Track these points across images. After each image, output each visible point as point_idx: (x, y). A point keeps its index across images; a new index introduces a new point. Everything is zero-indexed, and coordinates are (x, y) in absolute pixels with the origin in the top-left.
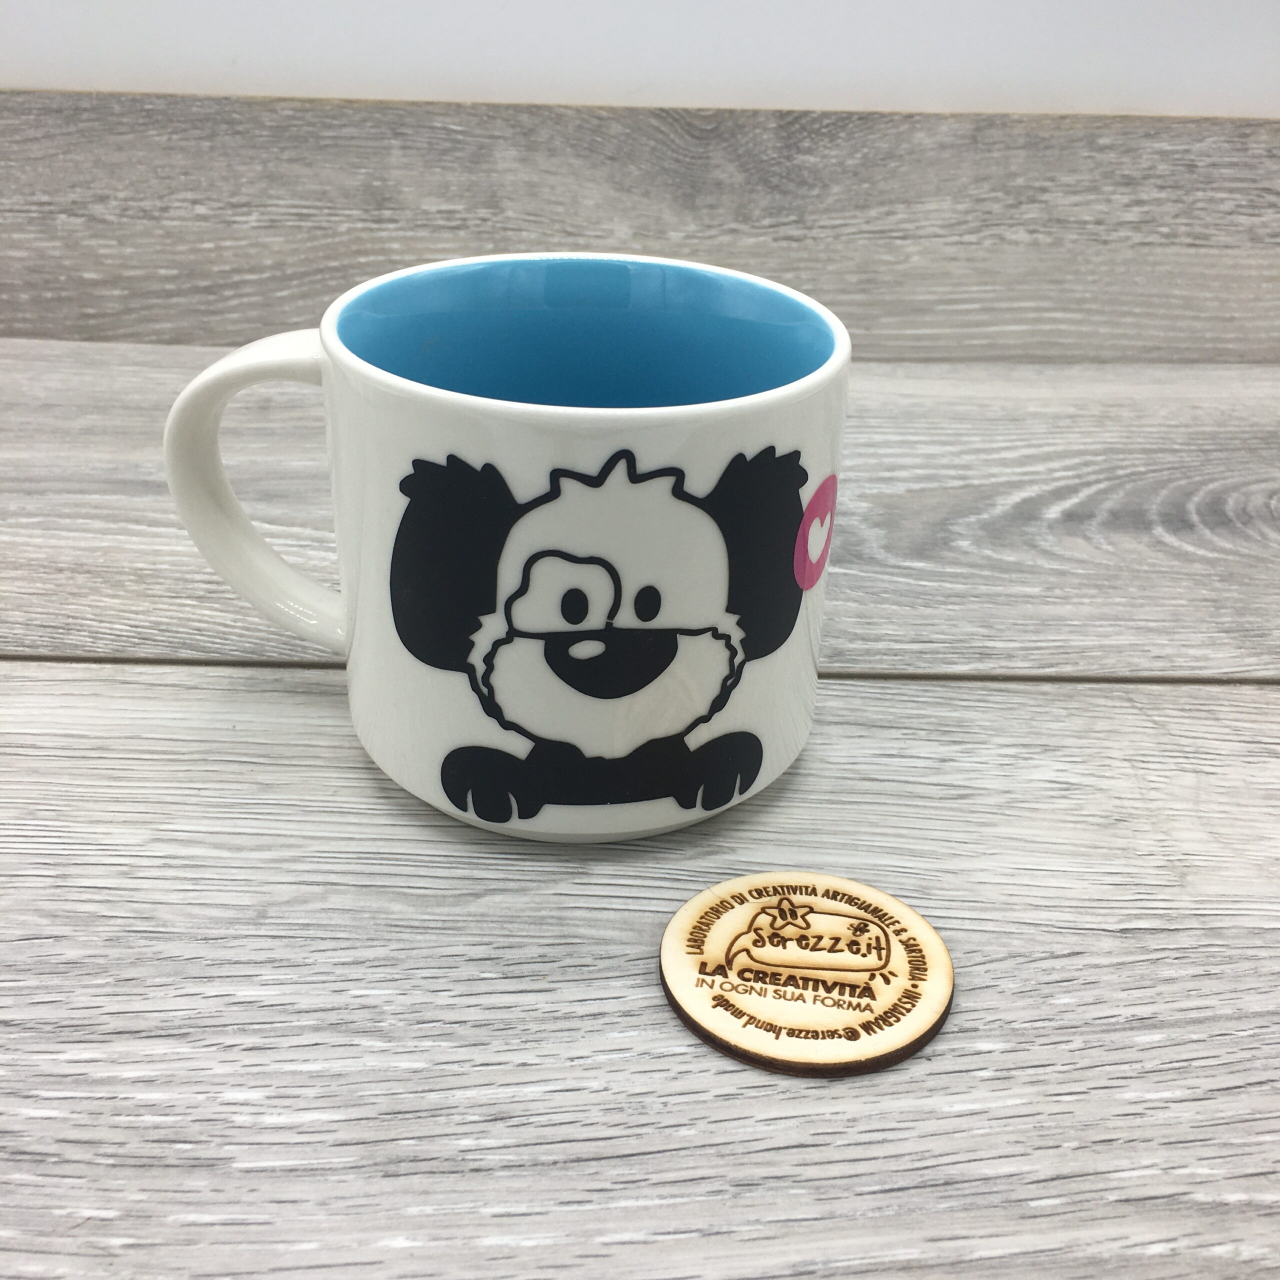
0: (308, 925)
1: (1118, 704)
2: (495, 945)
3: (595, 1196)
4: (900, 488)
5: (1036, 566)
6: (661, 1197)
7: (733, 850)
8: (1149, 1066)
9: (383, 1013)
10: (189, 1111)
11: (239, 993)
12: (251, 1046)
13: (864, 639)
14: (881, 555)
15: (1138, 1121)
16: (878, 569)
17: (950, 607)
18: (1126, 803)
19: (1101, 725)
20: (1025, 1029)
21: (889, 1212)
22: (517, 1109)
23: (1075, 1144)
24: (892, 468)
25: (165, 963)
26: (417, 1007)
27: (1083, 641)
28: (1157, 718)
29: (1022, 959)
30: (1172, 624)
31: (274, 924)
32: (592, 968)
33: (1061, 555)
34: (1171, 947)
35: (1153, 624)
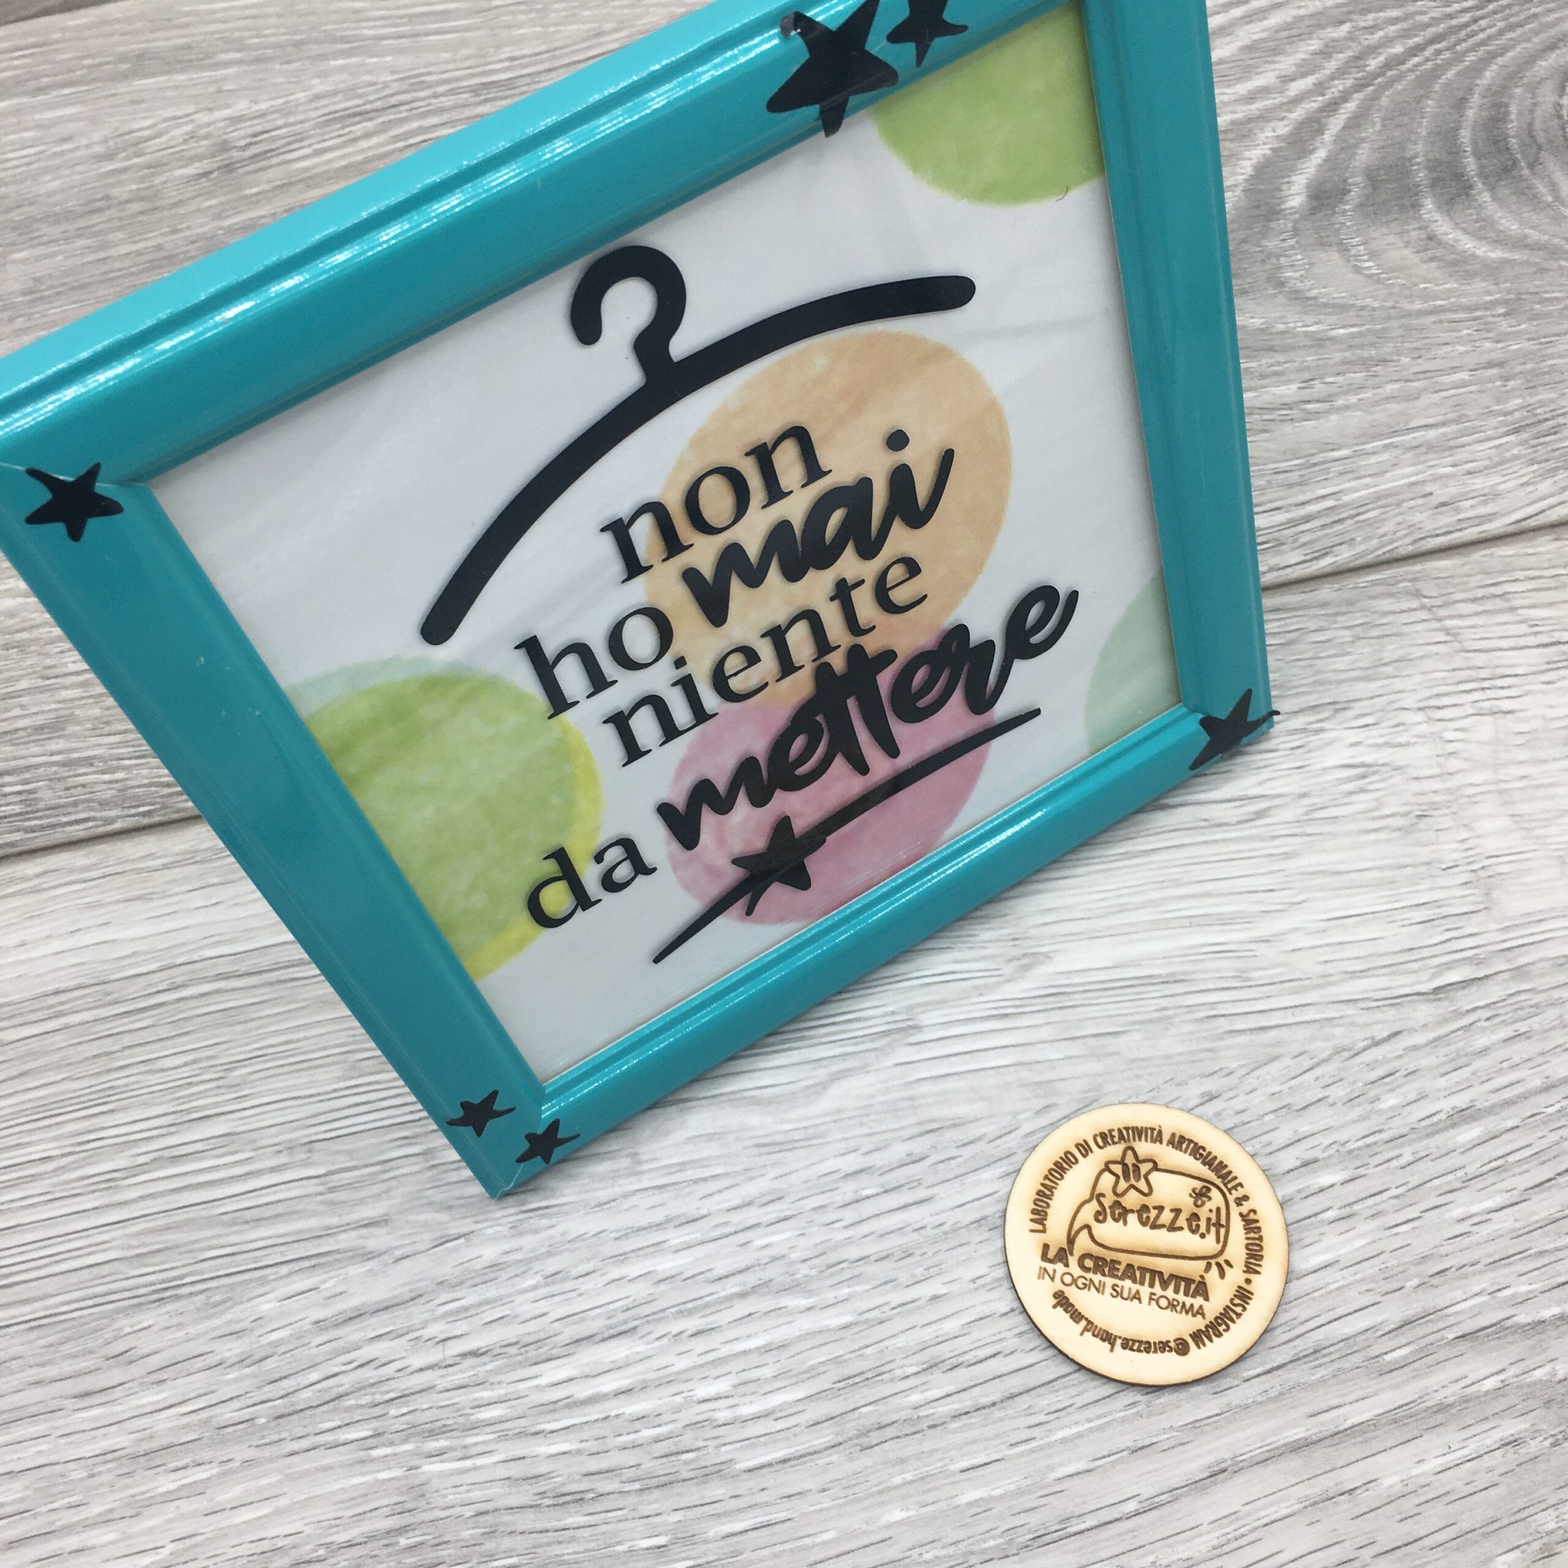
0: (683, 1164)
1: (1405, 605)
2: (863, 1150)
3: (1035, 1432)
5: (1287, 332)
6: (1089, 1421)
7: (1047, 956)
8: (1471, 1170)
9: (792, 1263)
10: (675, 1416)
11: (659, 1268)
12: (694, 1330)
15: (1466, 1241)
18: (1425, 785)
19: (1389, 650)
20: (1359, 1149)
21: (1273, 1393)
22: (945, 1351)
23: (1415, 1282)
25: (577, 1245)
26: (820, 1249)
27: (1356, 491)
28: (1449, 623)
29: (1346, 1054)
30: (1455, 427)
31: (652, 1170)
32: (959, 1160)
33: (1315, 298)
34: (1482, 1003)
35: (1432, 434)
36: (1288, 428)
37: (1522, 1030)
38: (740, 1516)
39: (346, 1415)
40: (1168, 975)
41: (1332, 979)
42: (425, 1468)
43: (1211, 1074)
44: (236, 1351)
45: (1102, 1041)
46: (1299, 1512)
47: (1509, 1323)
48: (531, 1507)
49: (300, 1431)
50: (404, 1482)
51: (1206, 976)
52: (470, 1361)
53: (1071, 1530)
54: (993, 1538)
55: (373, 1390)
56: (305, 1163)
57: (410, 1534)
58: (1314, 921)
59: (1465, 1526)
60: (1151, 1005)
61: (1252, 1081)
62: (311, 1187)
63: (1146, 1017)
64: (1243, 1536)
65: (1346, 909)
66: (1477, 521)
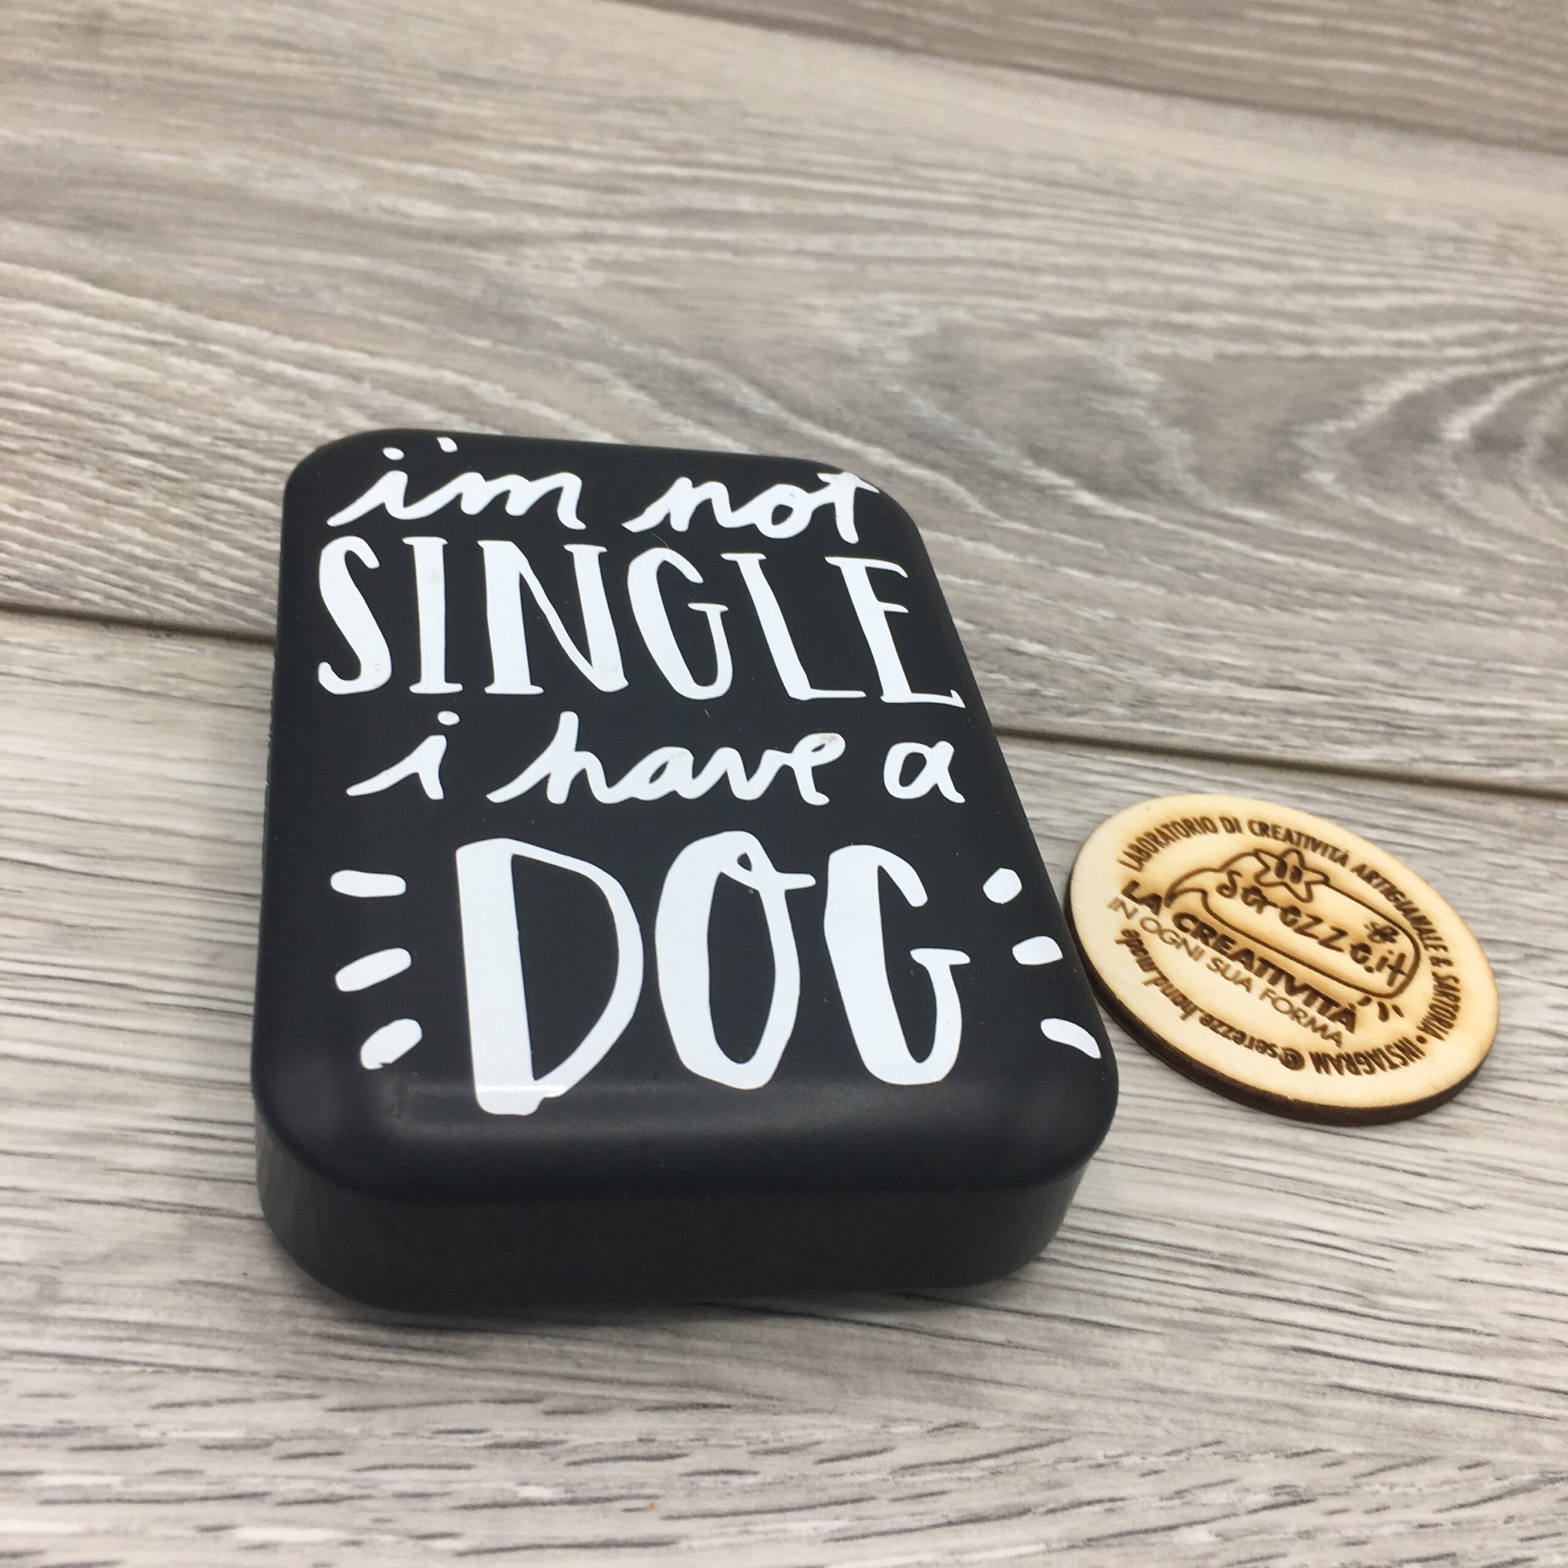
4: (1204, 349)
5: (1446, 539)
13: (1186, 672)
14: (1192, 487)
16: (1191, 517)
17: (1320, 613)
24: (1188, 306)
27: (1552, 712)
31: (74, 1320)
32: (750, 1480)
33: (1484, 520)
36: (1450, 626)
40: (1224, 1256)
41: (1534, 1347)
43: (1298, 1455)
45: (1085, 1333)
51: (1297, 1277)
58: (1498, 1243)
60: (1189, 1298)
61: (1378, 1488)
63: (1176, 1316)
65: (1557, 1240)
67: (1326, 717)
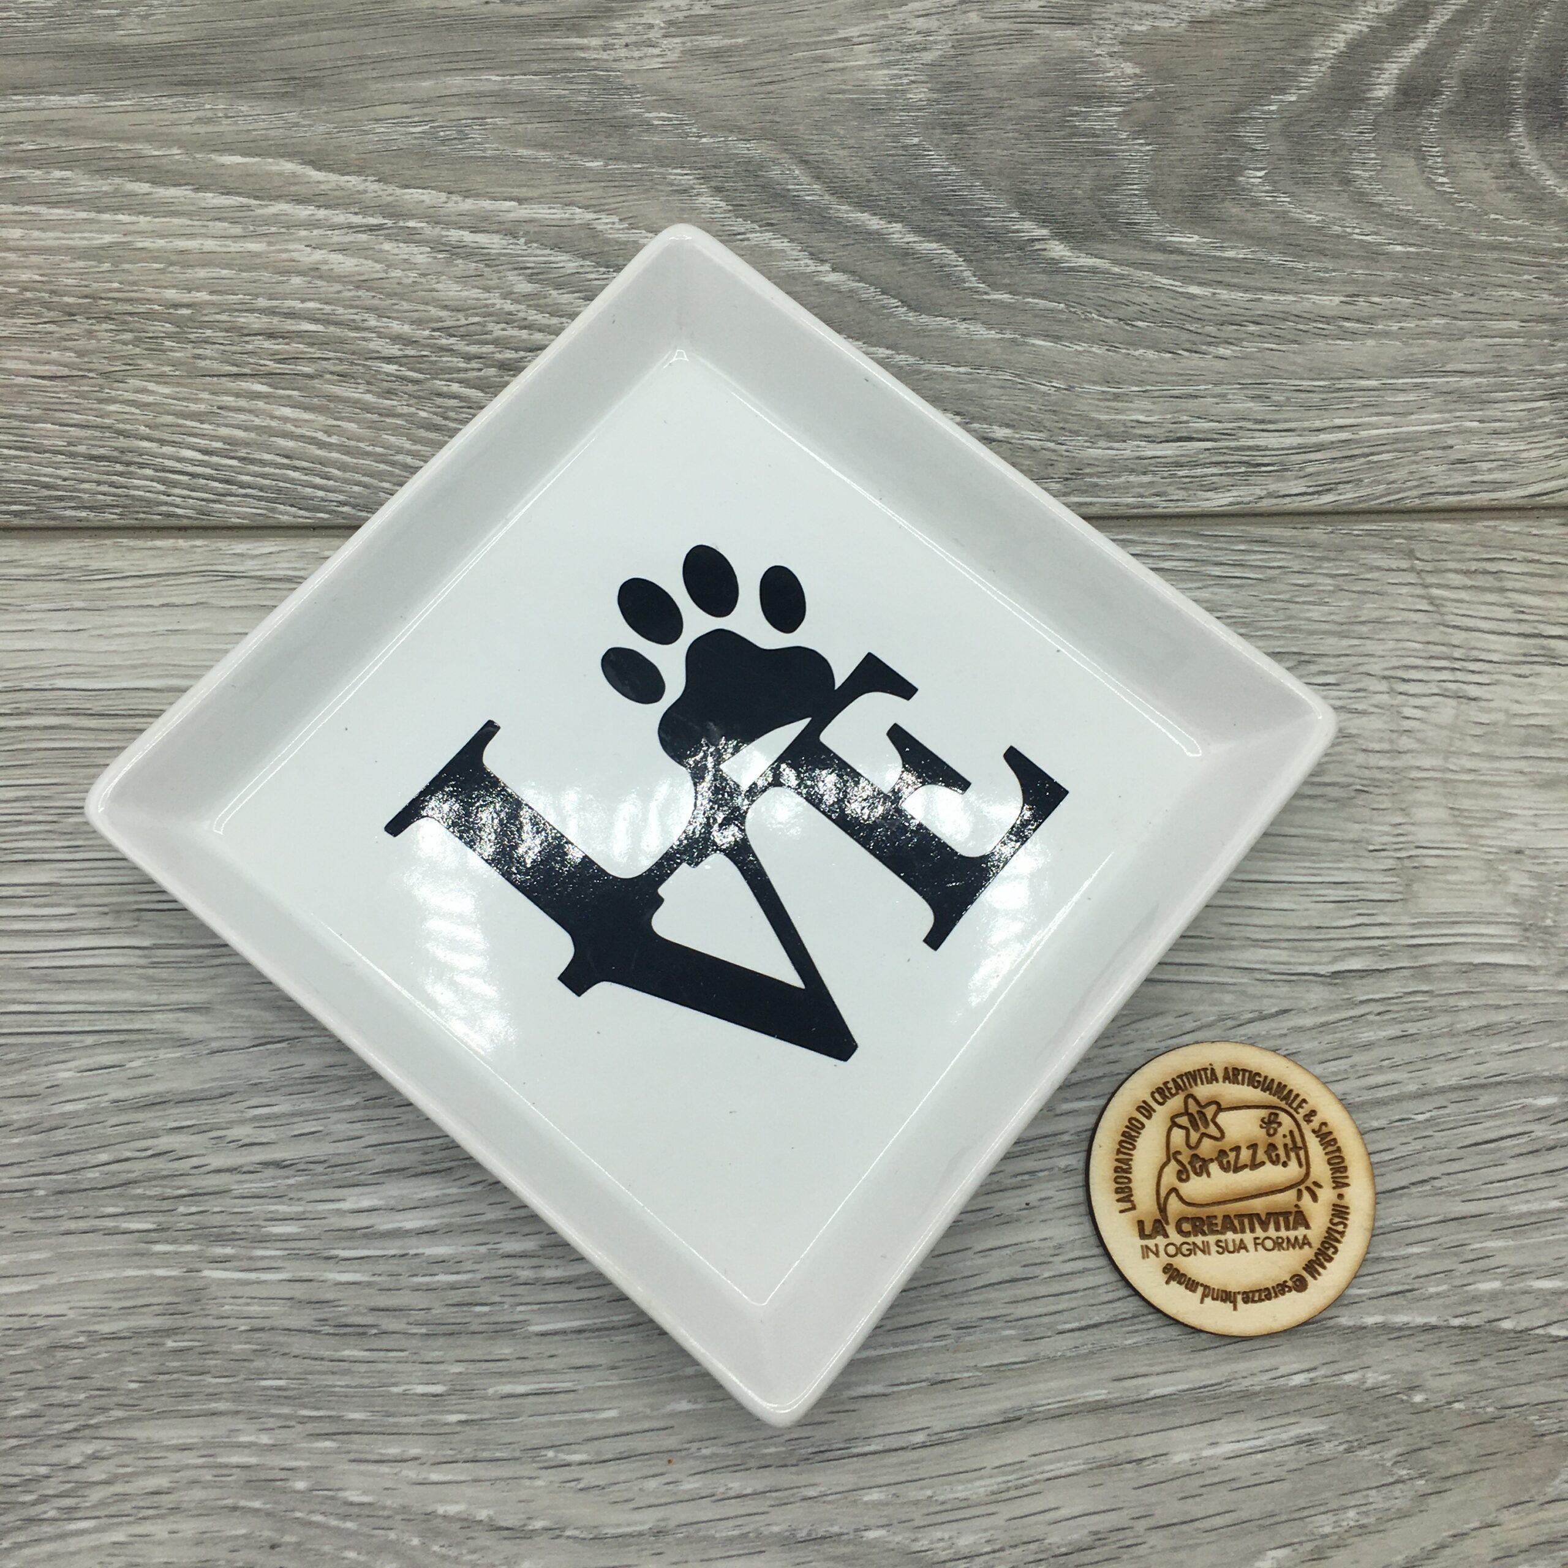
1: (1394, 564)
5: (1343, 237)
10: (476, 1267)
18: (1375, 760)
19: (1370, 610)
21: (1083, 1350)
27: (1377, 427)
28: (1435, 592)
29: (1230, 1023)
30: (1492, 380)
33: (1381, 205)
34: (1377, 996)
35: (1467, 382)
36: (1321, 344)
37: (1411, 1031)
38: (524, 1379)
39: (131, 1203)
41: (1233, 943)
42: (206, 1273)
44: (25, 1115)
46: (1084, 1472)
47: (1331, 1323)
48: (310, 1332)
49: (79, 1211)
50: (181, 1283)
52: (270, 1172)
53: (855, 1451)
54: (775, 1445)
55: (164, 1183)
56: (130, 932)
57: (177, 1338)
59: (1244, 1515)
62: (133, 958)
64: (1024, 1486)
65: (1263, 873)
66: (1492, 486)
67: (1204, 465)
